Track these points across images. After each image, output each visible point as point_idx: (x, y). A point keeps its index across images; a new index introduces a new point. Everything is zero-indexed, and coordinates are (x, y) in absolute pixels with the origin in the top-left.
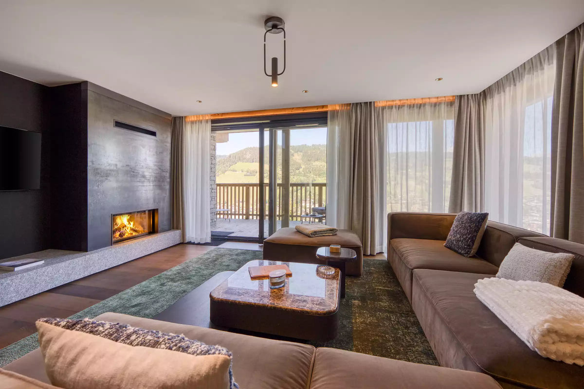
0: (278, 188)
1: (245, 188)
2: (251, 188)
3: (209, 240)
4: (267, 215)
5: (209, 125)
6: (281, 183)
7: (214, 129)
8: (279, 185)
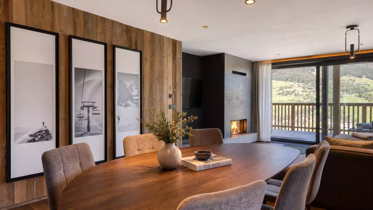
0: (329, 108)
1: (290, 106)
2: (296, 107)
3: (269, 140)
4: (321, 129)
5: (270, 66)
6: (332, 102)
7: (273, 68)
8: (330, 104)
